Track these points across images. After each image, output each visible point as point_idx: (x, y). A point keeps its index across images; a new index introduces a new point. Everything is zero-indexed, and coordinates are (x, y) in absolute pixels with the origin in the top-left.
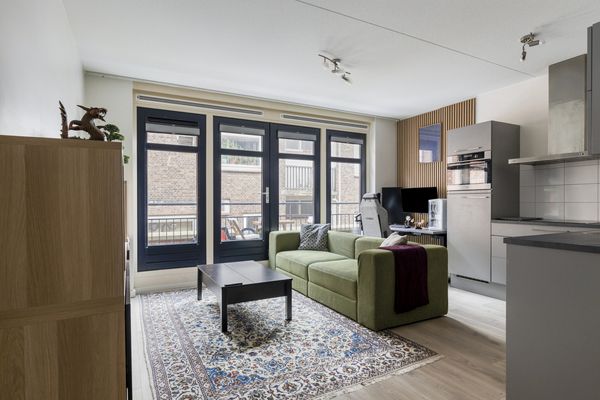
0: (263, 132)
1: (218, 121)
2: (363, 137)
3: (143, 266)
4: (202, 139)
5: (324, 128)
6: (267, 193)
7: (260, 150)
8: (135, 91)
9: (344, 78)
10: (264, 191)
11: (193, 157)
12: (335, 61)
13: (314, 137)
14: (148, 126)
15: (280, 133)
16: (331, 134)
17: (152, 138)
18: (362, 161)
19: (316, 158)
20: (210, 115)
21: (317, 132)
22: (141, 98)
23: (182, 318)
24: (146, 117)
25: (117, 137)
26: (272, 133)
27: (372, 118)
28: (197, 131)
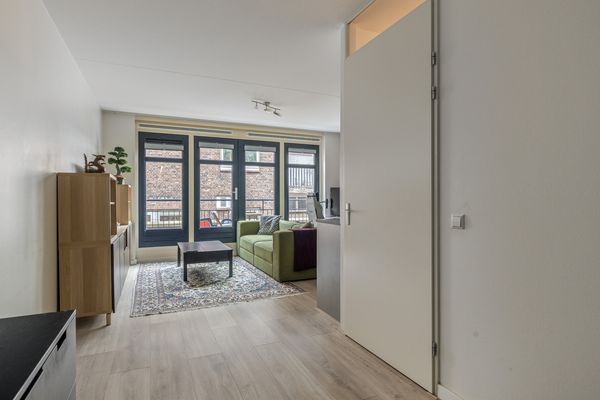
0: (232, 146)
1: (197, 139)
2: (316, 148)
3: (142, 244)
4: (186, 153)
5: (282, 142)
6: (236, 192)
7: (231, 160)
8: (136, 121)
9: (275, 113)
10: (234, 190)
11: (179, 166)
12: (267, 104)
13: (274, 149)
14: (146, 145)
15: (246, 147)
16: (288, 146)
17: (149, 153)
18: (316, 167)
19: (276, 165)
20: (191, 135)
21: (277, 145)
22: (141, 125)
23: (163, 275)
24: (145, 138)
25: (123, 155)
26: (239, 147)
27: (323, 133)
28: (182, 147)
